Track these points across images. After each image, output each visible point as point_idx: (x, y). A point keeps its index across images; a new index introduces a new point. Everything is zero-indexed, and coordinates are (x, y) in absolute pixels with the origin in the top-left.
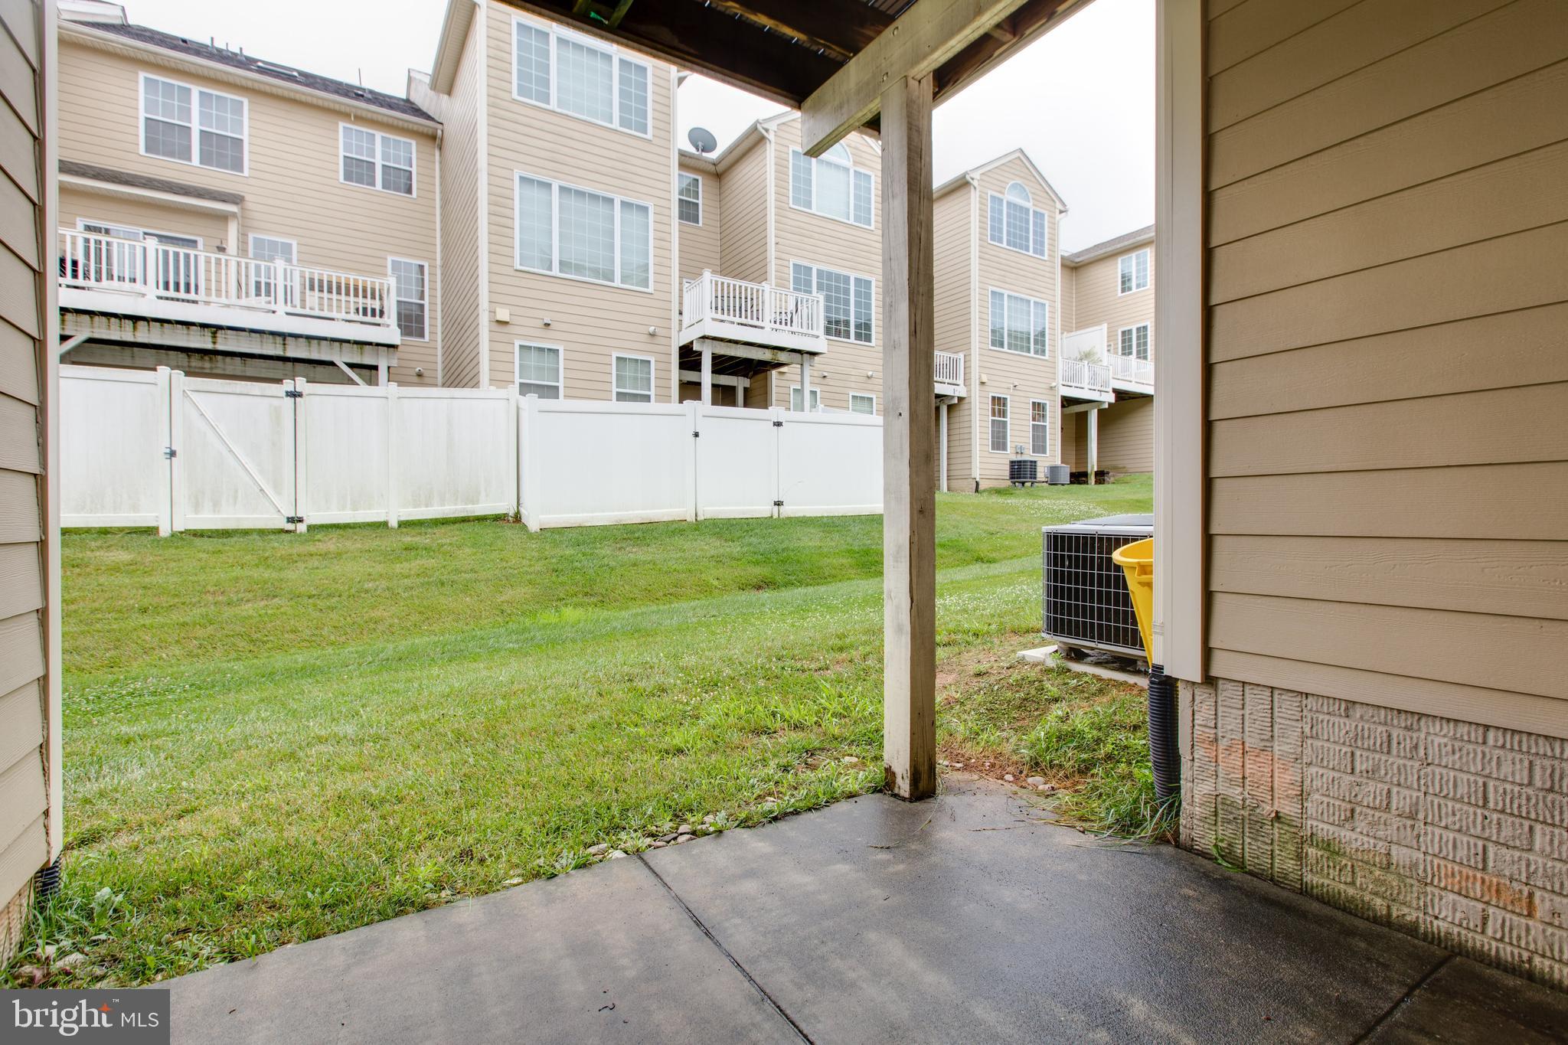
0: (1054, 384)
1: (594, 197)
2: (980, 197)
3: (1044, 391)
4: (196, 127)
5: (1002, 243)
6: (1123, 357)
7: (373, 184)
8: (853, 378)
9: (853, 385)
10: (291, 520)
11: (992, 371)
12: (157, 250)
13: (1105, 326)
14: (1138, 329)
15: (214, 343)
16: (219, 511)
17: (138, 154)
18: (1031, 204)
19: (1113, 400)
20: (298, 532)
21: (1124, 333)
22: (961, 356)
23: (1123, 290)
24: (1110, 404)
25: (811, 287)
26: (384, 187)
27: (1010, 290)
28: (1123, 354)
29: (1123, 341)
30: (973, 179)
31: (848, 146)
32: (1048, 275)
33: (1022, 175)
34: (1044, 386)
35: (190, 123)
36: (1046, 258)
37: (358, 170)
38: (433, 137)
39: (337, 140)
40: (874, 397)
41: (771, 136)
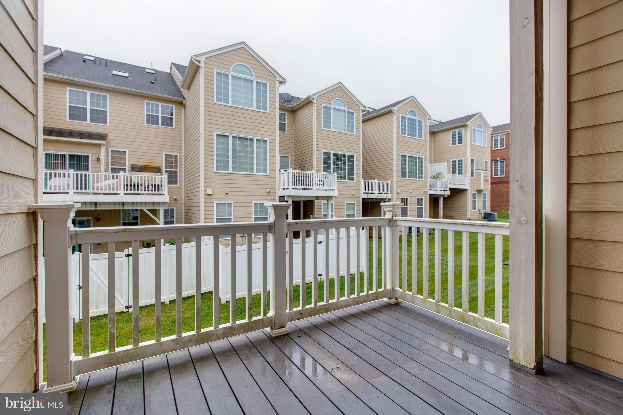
0: (426, 190)
1: (246, 139)
2: (397, 117)
3: (422, 193)
4: (89, 107)
5: (405, 135)
6: (453, 175)
7: (158, 124)
8: (347, 196)
9: (347, 199)
10: (127, 307)
11: (402, 188)
12: (74, 174)
13: (446, 163)
14: (459, 161)
15: (96, 207)
16: (98, 308)
17: (66, 120)
18: (417, 118)
19: (449, 194)
20: (130, 312)
21: (453, 161)
22: (389, 182)
23: (453, 144)
24: (448, 195)
25: (330, 169)
26: (162, 125)
27: (408, 154)
28: (453, 173)
29: (453, 165)
30: (394, 110)
31: (345, 102)
32: (424, 146)
33: (414, 106)
34: (422, 191)
35: (86, 106)
36: (423, 139)
37: (152, 120)
38: (182, 103)
39: (144, 108)
40: (355, 203)
41: (315, 101)
